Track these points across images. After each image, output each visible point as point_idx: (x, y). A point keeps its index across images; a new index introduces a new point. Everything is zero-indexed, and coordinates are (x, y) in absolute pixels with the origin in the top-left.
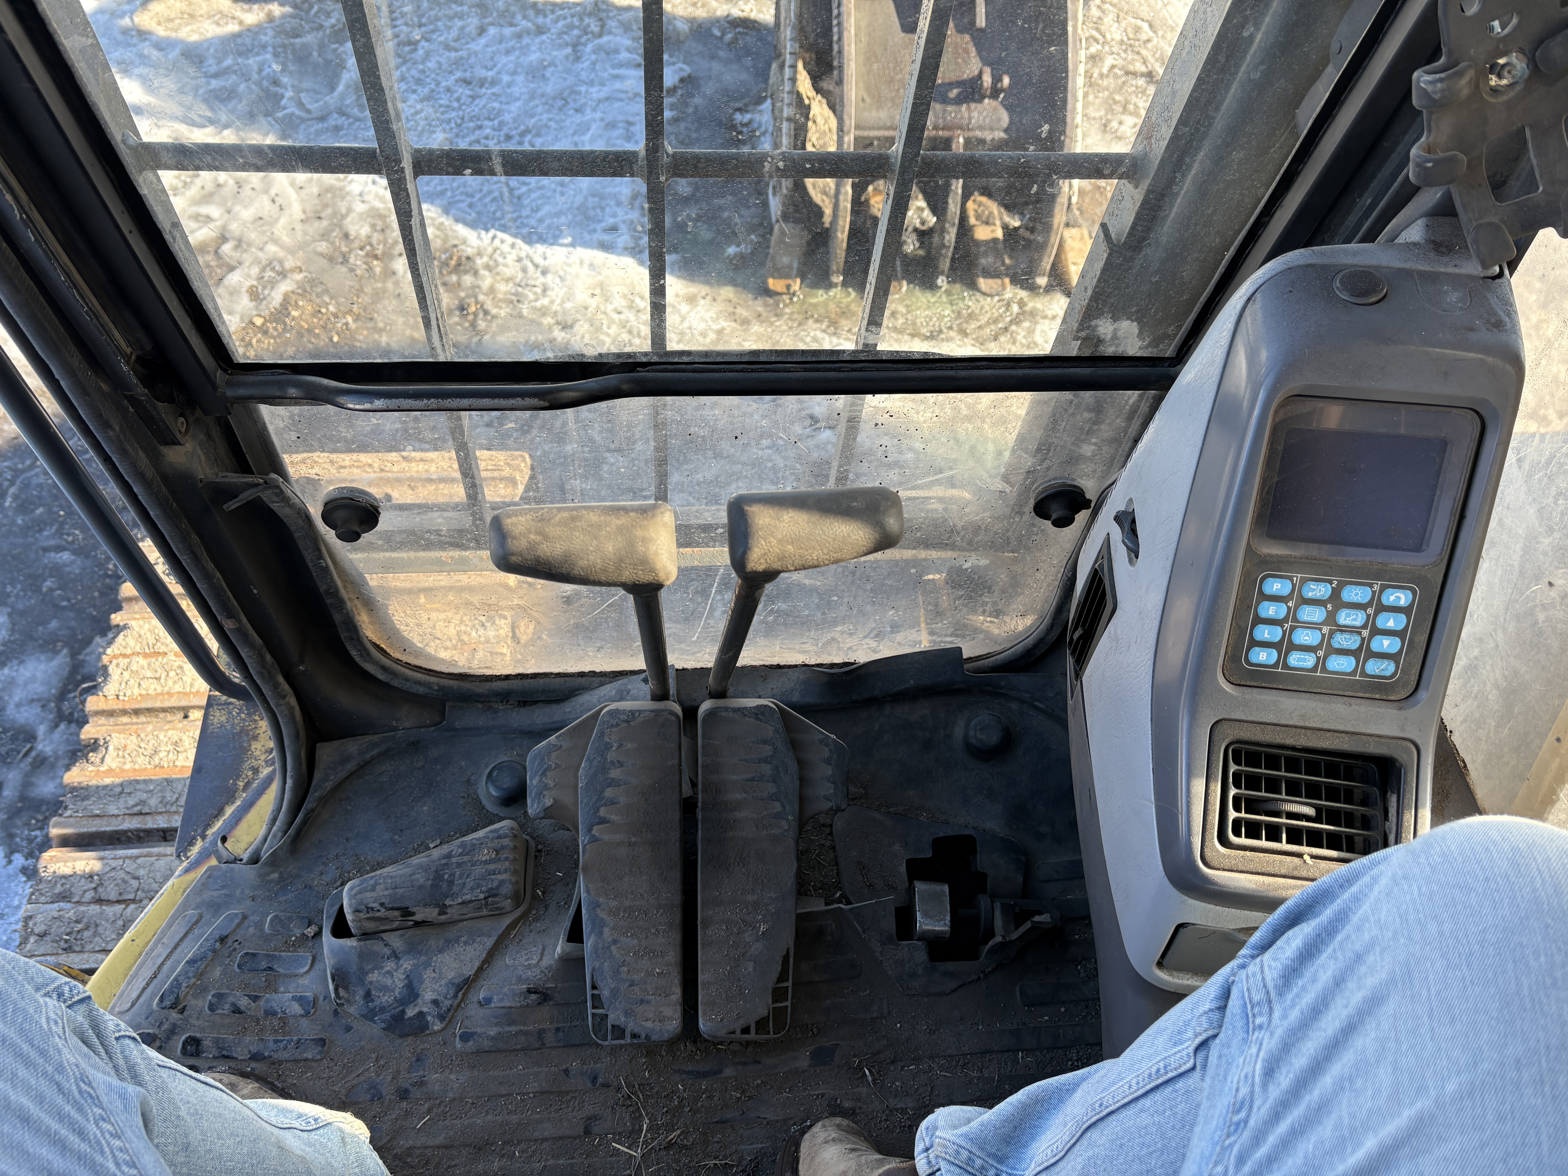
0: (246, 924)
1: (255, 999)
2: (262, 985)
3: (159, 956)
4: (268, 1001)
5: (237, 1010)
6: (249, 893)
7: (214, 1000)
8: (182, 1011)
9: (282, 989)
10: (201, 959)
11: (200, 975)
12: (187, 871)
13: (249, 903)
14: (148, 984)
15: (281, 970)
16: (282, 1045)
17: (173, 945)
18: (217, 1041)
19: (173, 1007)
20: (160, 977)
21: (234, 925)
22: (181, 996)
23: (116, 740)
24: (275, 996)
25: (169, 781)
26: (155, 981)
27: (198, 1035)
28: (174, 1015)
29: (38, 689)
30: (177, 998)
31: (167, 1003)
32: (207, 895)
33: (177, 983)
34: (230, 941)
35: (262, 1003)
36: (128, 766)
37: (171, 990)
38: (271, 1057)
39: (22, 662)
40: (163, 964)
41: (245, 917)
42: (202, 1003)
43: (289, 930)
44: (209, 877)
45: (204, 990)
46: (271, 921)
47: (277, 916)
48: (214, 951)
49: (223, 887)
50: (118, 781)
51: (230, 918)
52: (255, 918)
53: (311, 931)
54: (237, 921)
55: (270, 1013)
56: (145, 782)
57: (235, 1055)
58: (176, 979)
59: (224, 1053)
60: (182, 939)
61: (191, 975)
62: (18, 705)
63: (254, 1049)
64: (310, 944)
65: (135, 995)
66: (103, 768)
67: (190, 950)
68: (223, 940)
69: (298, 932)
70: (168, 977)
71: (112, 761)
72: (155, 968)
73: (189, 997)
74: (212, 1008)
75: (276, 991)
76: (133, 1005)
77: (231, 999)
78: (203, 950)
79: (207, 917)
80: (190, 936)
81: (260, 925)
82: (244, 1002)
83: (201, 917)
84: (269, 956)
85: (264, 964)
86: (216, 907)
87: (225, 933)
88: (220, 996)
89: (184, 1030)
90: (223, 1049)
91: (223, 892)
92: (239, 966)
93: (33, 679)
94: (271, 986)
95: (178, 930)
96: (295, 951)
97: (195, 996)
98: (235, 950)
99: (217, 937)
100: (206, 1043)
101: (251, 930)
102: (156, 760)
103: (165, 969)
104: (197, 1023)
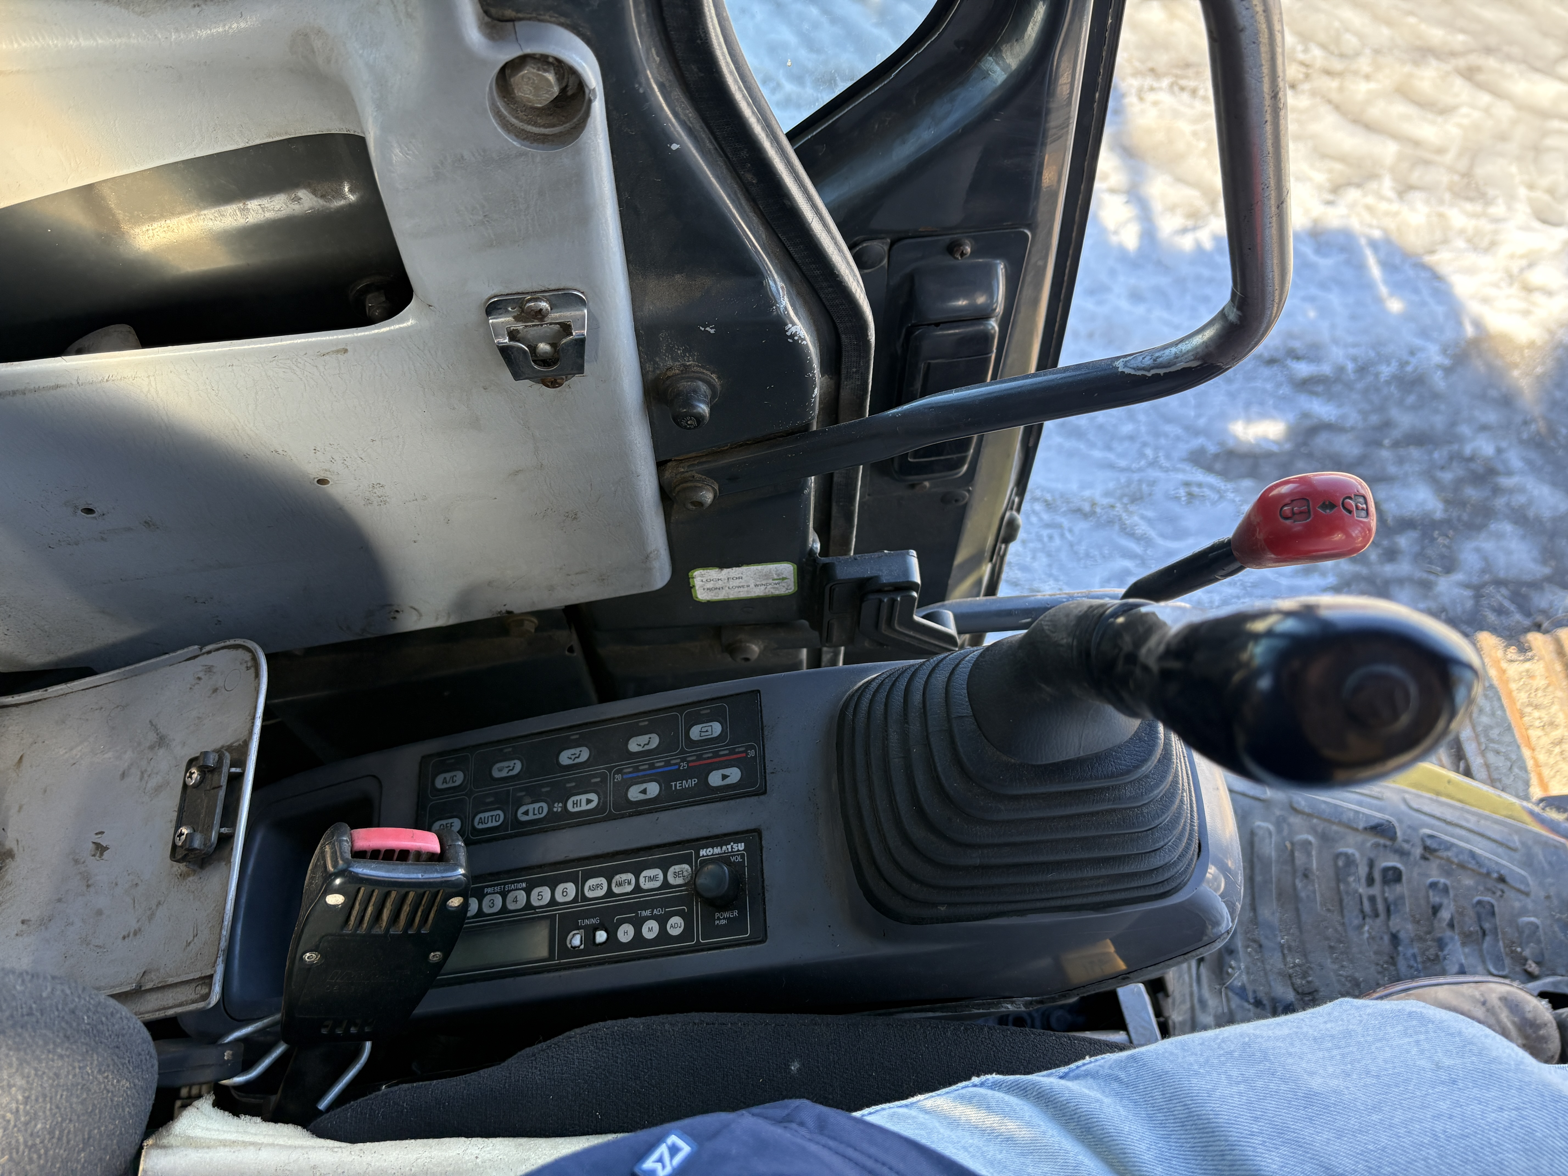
0: (1522, 897)
1: (1451, 925)
2: (1466, 929)
3: (1468, 821)
4: (1452, 939)
5: (1435, 910)
6: (1552, 891)
7: (1441, 886)
8: (1424, 858)
9: (1467, 950)
10: (1477, 863)
11: (1462, 866)
12: (1531, 813)
13: (1542, 894)
14: (1439, 819)
15: (1485, 945)
16: (1412, 962)
17: (1481, 831)
18: (1402, 897)
19: (1426, 848)
20: (1450, 829)
21: (1518, 885)
22: (1440, 854)
23: (1537, 667)
24: (1458, 944)
25: (1509, 728)
26: (1443, 825)
27: (1404, 878)
28: (1418, 851)
29: (1501, 561)
30: (1435, 850)
31: (1429, 842)
32: (1537, 850)
33: (1449, 846)
34: (1501, 886)
35: (1448, 933)
36: (1513, 686)
37: (1442, 842)
38: (1398, 954)
39: (1523, 537)
40: (1461, 827)
41: (1527, 894)
42: (1435, 875)
43: (1528, 943)
44: (1555, 847)
45: (1448, 873)
46: (1532, 923)
47: (1537, 927)
48: (1488, 874)
49: (1550, 863)
50: (1496, 682)
51: (1523, 880)
52: (1530, 906)
53: (1532, 967)
54: (1522, 887)
55: (1441, 944)
56: (1502, 707)
57: (1392, 917)
58: (1453, 845)
59: (1392, 908)
60: (1489, 838)
61: (1461, 857)
62: (1478, 550)
63: (1402, 935)
64: (1518, 969)
65: (1426, 809)
66: (1504, 665)
67: (1481, 849)
68: (1502, 879)
69: (1527, 953)
70: (1452, 836)
71: (1514, 670)
72: (1455, 821)
73: (1438, 861)
74: (1433, 885)
75: (1464, 944)
76: (1418, 811)
77: (1445, 901)
78: (1486, 861)
79: (1517, 856)
80: (1493, 846)
81: (1524, 911)
82: (1445, 915)
83: (1514, 850)
84: (1496, 928)
85: (1487, 926)
86: (1528, 862)
87: (1508, 879)
88: (1446, 890)
89: (1405, 864)
90: (1396, 904)
91: (1546, 865)
92: (1479, 903)
93: (1509, 553)
94: (1467, 938)
95: (1495, 832)
96: (1507, 954)
97: (1440, 867)
98: (1494, 893)
99: (1502, 872)
100: (1398, 888)
101: (1517, 904)
102: (1528, 710)
103: (1458, 831)
104: (1415, 874)
